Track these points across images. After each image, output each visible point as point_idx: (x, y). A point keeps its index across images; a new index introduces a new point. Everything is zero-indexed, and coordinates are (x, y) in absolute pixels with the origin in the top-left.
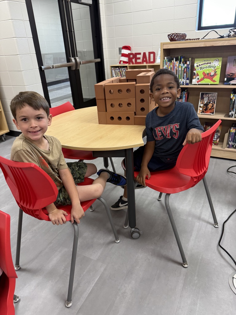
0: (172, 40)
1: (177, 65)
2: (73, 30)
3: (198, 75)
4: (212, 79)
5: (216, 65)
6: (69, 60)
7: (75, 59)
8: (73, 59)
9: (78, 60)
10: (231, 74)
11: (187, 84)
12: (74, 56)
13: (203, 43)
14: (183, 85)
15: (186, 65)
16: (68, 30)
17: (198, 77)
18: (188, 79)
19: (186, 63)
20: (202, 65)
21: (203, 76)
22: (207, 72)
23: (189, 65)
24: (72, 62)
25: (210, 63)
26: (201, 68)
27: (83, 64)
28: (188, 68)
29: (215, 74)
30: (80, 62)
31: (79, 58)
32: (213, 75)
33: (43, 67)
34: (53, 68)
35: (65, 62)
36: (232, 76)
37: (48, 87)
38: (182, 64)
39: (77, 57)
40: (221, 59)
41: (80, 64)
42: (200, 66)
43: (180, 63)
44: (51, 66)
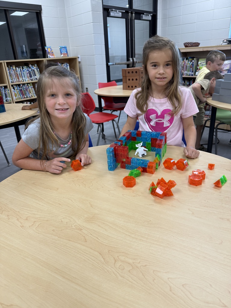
0: (186, 46)
1: (187, 62)
2: (133, 39)
6: (128, 60)
7: (133, 60)
8: (131, 59)
9: (135, 60)
11: (192, 75)
12: (132, 57)
13: (202, 49)
14: (190, 75)
15: (192, 63)
16: (130, 39)
18: (193, 72)
19: (192, 61)
20: (203, 63)
23: (193, 62)
24: (130, 61)
27: (138, 63)
28: (193, 65)
30: (136, 62)
31: (136, 59)
33: (109, 64)
34: (116, 64)
35: (125, 61)
38: (189, 62)
39: (135, 57)
41: (136, 63)
43: (188, 61)
44: (115, 64)
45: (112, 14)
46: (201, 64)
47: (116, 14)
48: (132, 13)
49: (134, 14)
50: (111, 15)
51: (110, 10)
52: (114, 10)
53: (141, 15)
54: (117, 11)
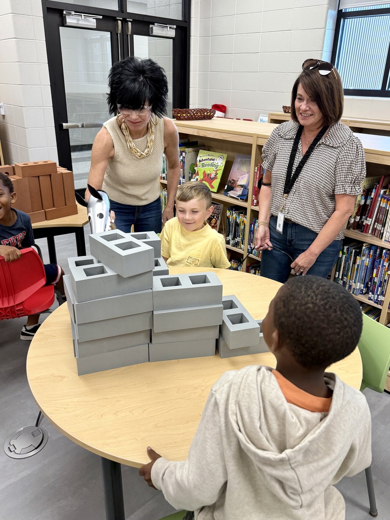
3: (198, 174)
4: (211, 183)
5: (219, 164)
10: (233, 181)
17: (197, 177)
18: (183, 177)
20: (205, 160)
21: (202, 177)
22: (208, 172)
25: (214, 160)
26: (203, 165)
28: (184, 162)
29: (215, 178)
32: (213, 178)
33: (66, 125)
34: (83, 126)
36: (232, 183)
37: (72, 154)
40: (225, 156)
42: (203, 162)
44: (80, 125)
45: (70, 20)
46: (202, 162)
47: (80, 22)
48: (124, 21)
49: (130, 24)
50: (68, 24)
51: (64, 12)
52: (73, 13)
53: (151, 26)
54: (81, 15)
